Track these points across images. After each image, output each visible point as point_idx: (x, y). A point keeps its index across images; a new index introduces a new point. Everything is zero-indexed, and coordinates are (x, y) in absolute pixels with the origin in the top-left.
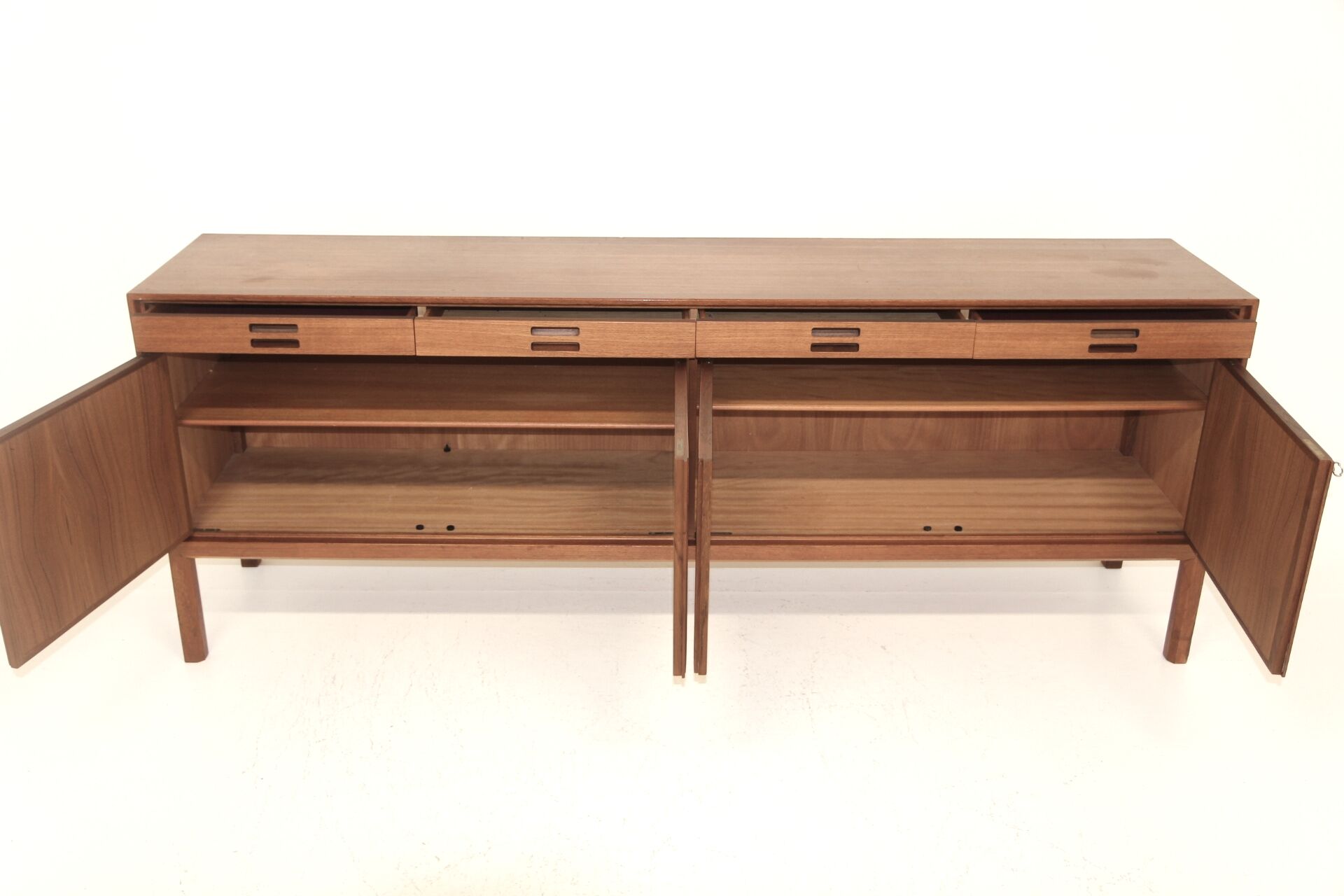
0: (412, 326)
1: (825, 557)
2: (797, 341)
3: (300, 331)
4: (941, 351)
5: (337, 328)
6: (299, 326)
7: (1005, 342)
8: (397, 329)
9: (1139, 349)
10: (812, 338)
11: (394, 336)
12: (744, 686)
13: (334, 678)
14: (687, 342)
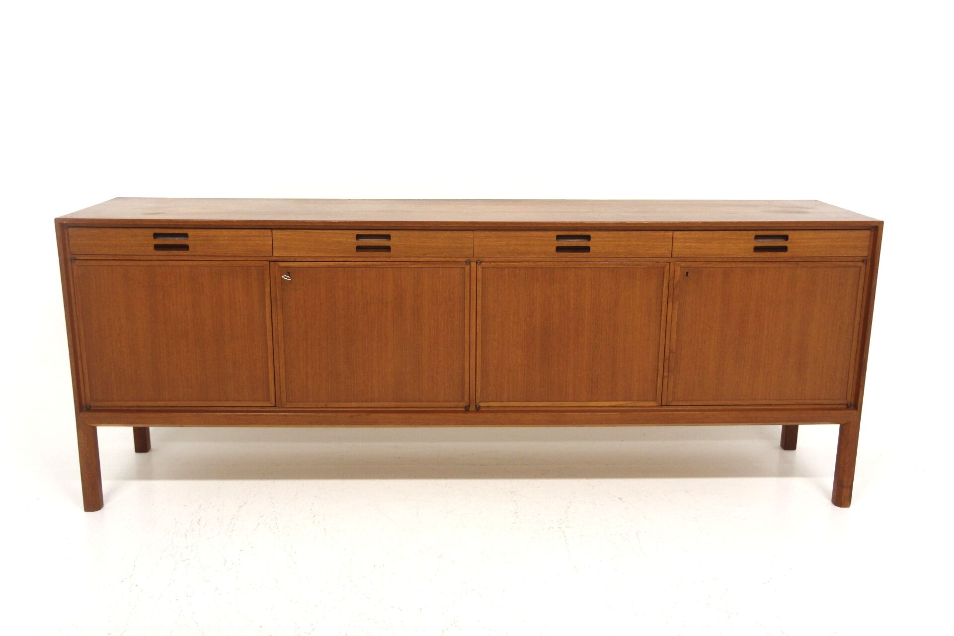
0: (271, 235)
1: (574, 423)
2: (546, 244)
3: (190, 238)
4: (649, 252)
5: (216, 236)
6: (189, 235)
7: (694, 244)
8: (259, 236)
9: (789, 250)
10: (557, 242)
11: (258, 242)
12: (514, 523)
13: (199, 520)
14: (468, 245)
